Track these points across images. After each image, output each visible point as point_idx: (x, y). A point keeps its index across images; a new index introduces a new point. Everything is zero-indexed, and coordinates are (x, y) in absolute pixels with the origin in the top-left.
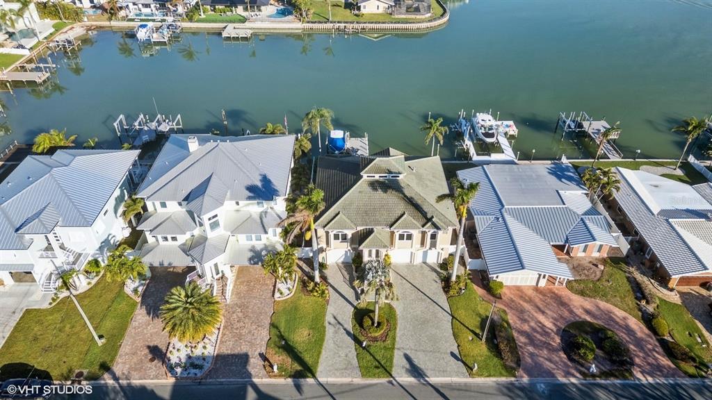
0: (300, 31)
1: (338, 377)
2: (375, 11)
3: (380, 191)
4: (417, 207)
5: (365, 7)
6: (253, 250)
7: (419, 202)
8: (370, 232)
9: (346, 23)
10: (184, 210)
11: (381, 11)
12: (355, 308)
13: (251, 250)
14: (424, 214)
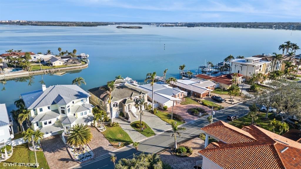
0: (28, 75)
1: (140, 140)
2: (59, 65)
3: (121, 89)
4: (135, 91)
5: (54, 64)
6: (84, 118)
7: (135, 89)
8: (126, 100)
9: (49, 69)
10: (50, 110)
11: (61, 64)
12: (130, 125)
13: (83, 119)
14: (138, 92)
